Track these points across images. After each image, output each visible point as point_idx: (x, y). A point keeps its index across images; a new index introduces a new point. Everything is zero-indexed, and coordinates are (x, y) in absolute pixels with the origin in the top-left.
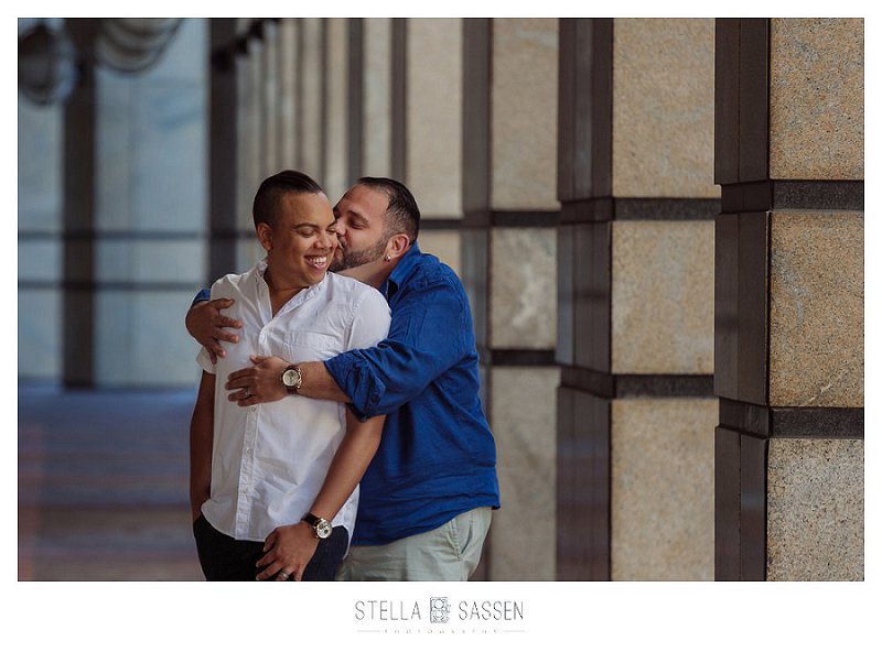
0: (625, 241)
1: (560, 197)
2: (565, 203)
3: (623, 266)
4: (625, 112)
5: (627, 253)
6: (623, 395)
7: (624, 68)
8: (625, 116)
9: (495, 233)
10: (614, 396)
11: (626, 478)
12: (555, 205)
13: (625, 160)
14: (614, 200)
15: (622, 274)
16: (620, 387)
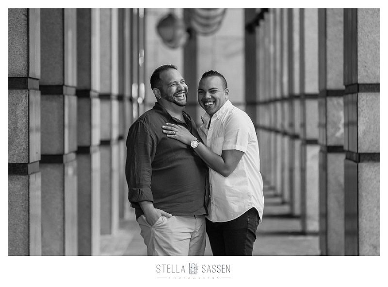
0: (363, 101)
1: (344, 84)
2: (347, 86)
3: (362, 111)
4: (362, 50)
5: (363, 105)
6: (363, 161)
7: (362, 33)
8: (362, 52)
9: (328, 99)
10: (359, 162)
11: (364, 194)
12: (344, 87)
13: (363, 69)
14: (358, 85)
15: (362, 114)
16: (362, 158)
